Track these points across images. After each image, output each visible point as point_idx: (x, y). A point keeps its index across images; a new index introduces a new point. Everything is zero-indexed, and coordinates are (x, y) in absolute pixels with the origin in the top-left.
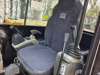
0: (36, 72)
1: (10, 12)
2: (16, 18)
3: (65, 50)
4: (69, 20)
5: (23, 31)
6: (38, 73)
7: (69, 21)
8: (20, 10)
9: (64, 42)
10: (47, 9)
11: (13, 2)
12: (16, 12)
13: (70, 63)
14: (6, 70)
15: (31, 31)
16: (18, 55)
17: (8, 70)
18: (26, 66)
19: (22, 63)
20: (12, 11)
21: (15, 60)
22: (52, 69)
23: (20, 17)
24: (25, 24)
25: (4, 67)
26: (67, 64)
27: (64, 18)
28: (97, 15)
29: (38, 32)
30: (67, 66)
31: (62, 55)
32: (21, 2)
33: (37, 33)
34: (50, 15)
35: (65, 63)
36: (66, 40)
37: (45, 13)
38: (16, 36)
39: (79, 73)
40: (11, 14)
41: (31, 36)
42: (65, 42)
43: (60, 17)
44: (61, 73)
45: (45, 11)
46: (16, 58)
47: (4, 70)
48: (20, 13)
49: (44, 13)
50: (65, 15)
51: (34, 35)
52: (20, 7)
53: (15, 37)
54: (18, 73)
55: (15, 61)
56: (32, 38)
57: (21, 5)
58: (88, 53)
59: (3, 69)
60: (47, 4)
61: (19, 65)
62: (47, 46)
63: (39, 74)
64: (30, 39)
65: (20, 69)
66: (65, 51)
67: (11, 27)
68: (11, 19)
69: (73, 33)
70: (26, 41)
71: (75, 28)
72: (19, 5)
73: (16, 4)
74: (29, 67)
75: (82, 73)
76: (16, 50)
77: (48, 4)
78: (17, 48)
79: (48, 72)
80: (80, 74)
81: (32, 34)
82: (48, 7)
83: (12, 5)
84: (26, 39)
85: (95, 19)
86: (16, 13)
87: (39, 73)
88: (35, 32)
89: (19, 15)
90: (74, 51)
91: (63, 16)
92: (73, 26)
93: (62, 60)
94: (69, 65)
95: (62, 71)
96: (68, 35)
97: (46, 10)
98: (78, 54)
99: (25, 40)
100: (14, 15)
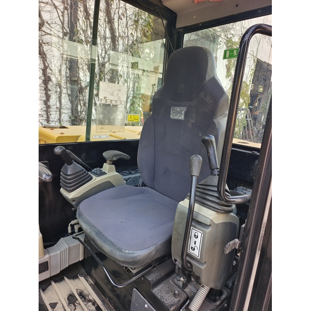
0: (131, 255)
1: (45, 109)
2: (60, 123)
3: (195, 195)
4: (194, 121)
5: (83, 155)
6: (136, 257)
7: (193, 124)
8: (69, 103)
9: (192, 176)
10: (134, 97)
11: (49, 87)
12: (60, 109)
13: (210, 225)
14: (51, 255)
15: (105, 154)
16: (80, 215)
17: (57, 255)
18: (104, 241)
19: (93, 235)
20: (48, 107)
21: (69, 228)
22: (169, 242)
23: (69, 120)
24: (88, 138)
25: (46, 247)
26: (204, 229)
27: (180, 118)
28: (244, 102)
29: (121, 155)
30: (204, 234)
31: (191, 209)
32: (68, 85)
33: (118, 158)
34: (141, 109)
35: (198, 226)
36: (196, 172)
37: (128, 105)
38: (70, 170)
39: (233, 248)
40: (47, 115)
41: (106, 167)
42: (194, 178)
43: (171, 116)
44: (191, 251)
45: (129, 100)
46: (73, 222)
47: (47, 256)
48: (70, 111)
49: (126, 107)
50: (183, 112)
51: (113, 164)
52: (69, 95)
53: (69, 173)
54: (81, 258)
55: (70, 231)
56: (109, 171)
57: (69, 92)
58: (249, 198)
59: (45, 254)
60: (131, 86)
61: (82, 239)
62: (145, 186)
63: (138, 258)
64: (105, 173)
65: (85, 248)
66: (197, 198)
67: (58, 150)
68: (52, 128)
69: (208, 152)
70: (96, 180)
71: (212, 141)
72: (64, 91)
73: (59, 90)
74: (112, 244)
75: (241, 245)
76: (74, 203)
77: (134, 86)
78: (73, 200)
79: (157, 251)
80: (235, 248)
81: (108, 162)
82: (133, 91)
83: (49, 93)
84: (94, 174)
85: (243, 112)
86: (60, 112)
87: (138, 256)
88: (115, 156)
89: (67, 115)
90: (217, 195)
91: (178, 114)
92: (206, 138)
93: (191, 220)
94: (208, 230)
95: (193, 245)
96: (200, 159)
97: (131, 98)
98: (227, 201)
99: (92, 178)
100: (54, 116)
